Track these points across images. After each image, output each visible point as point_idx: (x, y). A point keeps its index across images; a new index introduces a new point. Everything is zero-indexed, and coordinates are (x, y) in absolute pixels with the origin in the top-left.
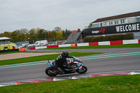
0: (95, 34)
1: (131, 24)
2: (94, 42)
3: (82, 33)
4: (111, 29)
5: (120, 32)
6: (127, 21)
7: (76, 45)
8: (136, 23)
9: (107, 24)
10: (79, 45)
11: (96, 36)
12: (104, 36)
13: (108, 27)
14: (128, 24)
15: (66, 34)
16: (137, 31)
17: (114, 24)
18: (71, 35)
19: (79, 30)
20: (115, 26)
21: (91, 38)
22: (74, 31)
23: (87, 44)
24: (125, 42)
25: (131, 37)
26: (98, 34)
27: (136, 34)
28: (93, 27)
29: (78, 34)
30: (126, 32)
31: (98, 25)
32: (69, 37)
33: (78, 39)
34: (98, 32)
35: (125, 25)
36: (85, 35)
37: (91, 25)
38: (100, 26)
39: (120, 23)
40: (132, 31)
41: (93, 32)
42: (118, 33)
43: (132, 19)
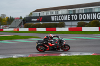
0: (34, 22)
1: (64, 15)
2: (33, 28)
3: (24, 20)
4: (48, 18)
5: (54, 21)
6: (60, 12)
7: (18, 30)
8: (67, 15)
9: (44, 14)
10: (20, 30)
11: (35, 23)
12: (41, 23)
13: (45, 16)
14: (61, 15)
15: (10, 21)
16: (68, 21)
17: (50, 14)
18: (14, 21)
19: (21, 17)
20: (50, 16)
21: (30, 25)
22: (17, 18)
23: (27, 29)
26: (36, 21)
27: (66, 23)
28: (33, 16)
29: (20, 21)
30: (59, 21)
32: (13, 23)
33: (20, 25)
34: (36, 20)
35: (59, 16)
36: (26, 22)
37: (31, 14)
38: (38, 15)
39: (54, 14)
40: (64, 21)
41: (33, 20)
42: (53, 21)
43: (65, 11)
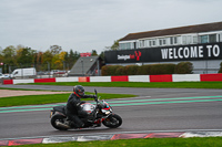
0: (123, 61)
1: (189, 46)
2: (120, 75)
3: (100, 58)
4: (153, 54)
5: (168, 60)
6: (181, 39)
7: (88, 80)
8: (198, 45)
9: (146, 44)
10: (93, 79)
11: (124, 65)
12: (139, 64)
13: (147, 49)
14: (184, 47)
15: (71, 60)
16: (198, 59)
17: (157, 45)
18: (79, 60)
19: (95, 52)
20: (159, 49)
21: (115, 69)
22: (85, 55)
23: (108, 79)
24: (176, 78)
25: (187, 70)
26: (128, 61)
28: (120, 48)
29: (93, 60)
30: (179, 59)
31: (130, 44)
32: (76, 65)
33: (92, 69)
34: (128, 57)
35: (177, 47)
36: (105, 61)
37: (117, 44)
38: (132, 47)
39: (168, 43)
40: (189, 59)
41: (120, 57)
42: (165, 60)
43: (191, 38)
